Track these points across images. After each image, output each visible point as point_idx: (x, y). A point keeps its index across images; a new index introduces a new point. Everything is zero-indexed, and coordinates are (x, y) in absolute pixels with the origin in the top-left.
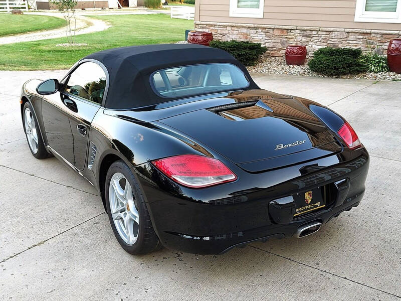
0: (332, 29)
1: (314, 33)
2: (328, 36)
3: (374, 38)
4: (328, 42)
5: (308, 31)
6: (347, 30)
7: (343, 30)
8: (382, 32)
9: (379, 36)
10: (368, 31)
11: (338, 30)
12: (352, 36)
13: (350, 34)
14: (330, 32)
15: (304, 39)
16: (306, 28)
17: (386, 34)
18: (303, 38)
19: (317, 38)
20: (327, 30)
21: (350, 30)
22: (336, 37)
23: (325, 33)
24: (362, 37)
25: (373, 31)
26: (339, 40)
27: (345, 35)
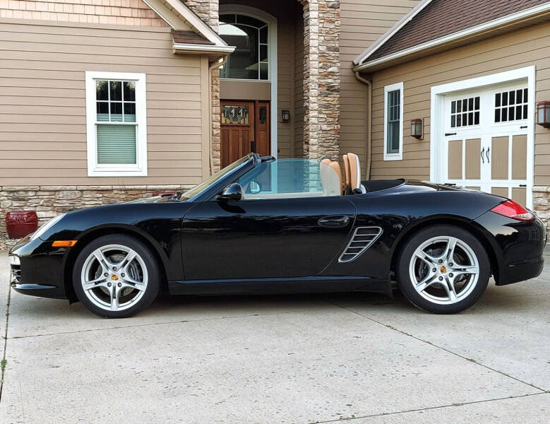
0: (59, 188)
1: (30, 194)
2: (53, 197)
3: (117, 196)
4: (55, 205)
5: (21, 192)
6: (81, 188)
7: (75, 187)
8: (127, 187)
9: (123, 192)
10: (109, 187)
11: (68, 188)
12: (87, 195)
13: (85, 192)
14: (56, 191)
15: (16, 204)
16: (17, 188)
17: (131, 190)
18: (13, 202)
19: (36, 201)
20: (52, 189)
21: (85, 188)
22: (65, 198)
23: (47, 193)
24: (101, 195)
25: (115, 187)
26: (69, 202)
27: (79, 194)
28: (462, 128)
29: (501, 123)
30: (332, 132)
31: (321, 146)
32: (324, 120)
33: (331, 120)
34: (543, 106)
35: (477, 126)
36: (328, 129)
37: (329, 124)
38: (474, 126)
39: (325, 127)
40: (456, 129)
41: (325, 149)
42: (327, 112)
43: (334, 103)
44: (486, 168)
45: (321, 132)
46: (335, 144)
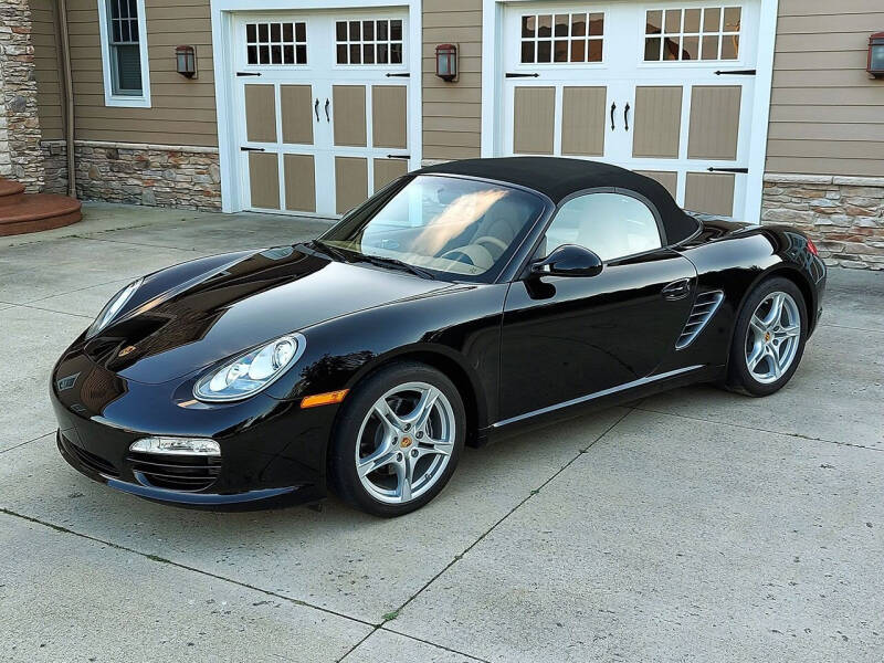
28: (271, 66)
29: (349, 66)
30: (23, 59)
31: (9, 83)
32: (8, 37)
33: (19, 37)
34: (446, 51)
35: (301, 66)
36: (18, 52)
37: (18, 45)
38: (295, 66)
39: (11, 50)
40: (258, 67)
41: (15, 88)
42: (12, 23)
43: (21, 7)
44: (323, 129)
45: (5, 58)
46: (30, 79)
